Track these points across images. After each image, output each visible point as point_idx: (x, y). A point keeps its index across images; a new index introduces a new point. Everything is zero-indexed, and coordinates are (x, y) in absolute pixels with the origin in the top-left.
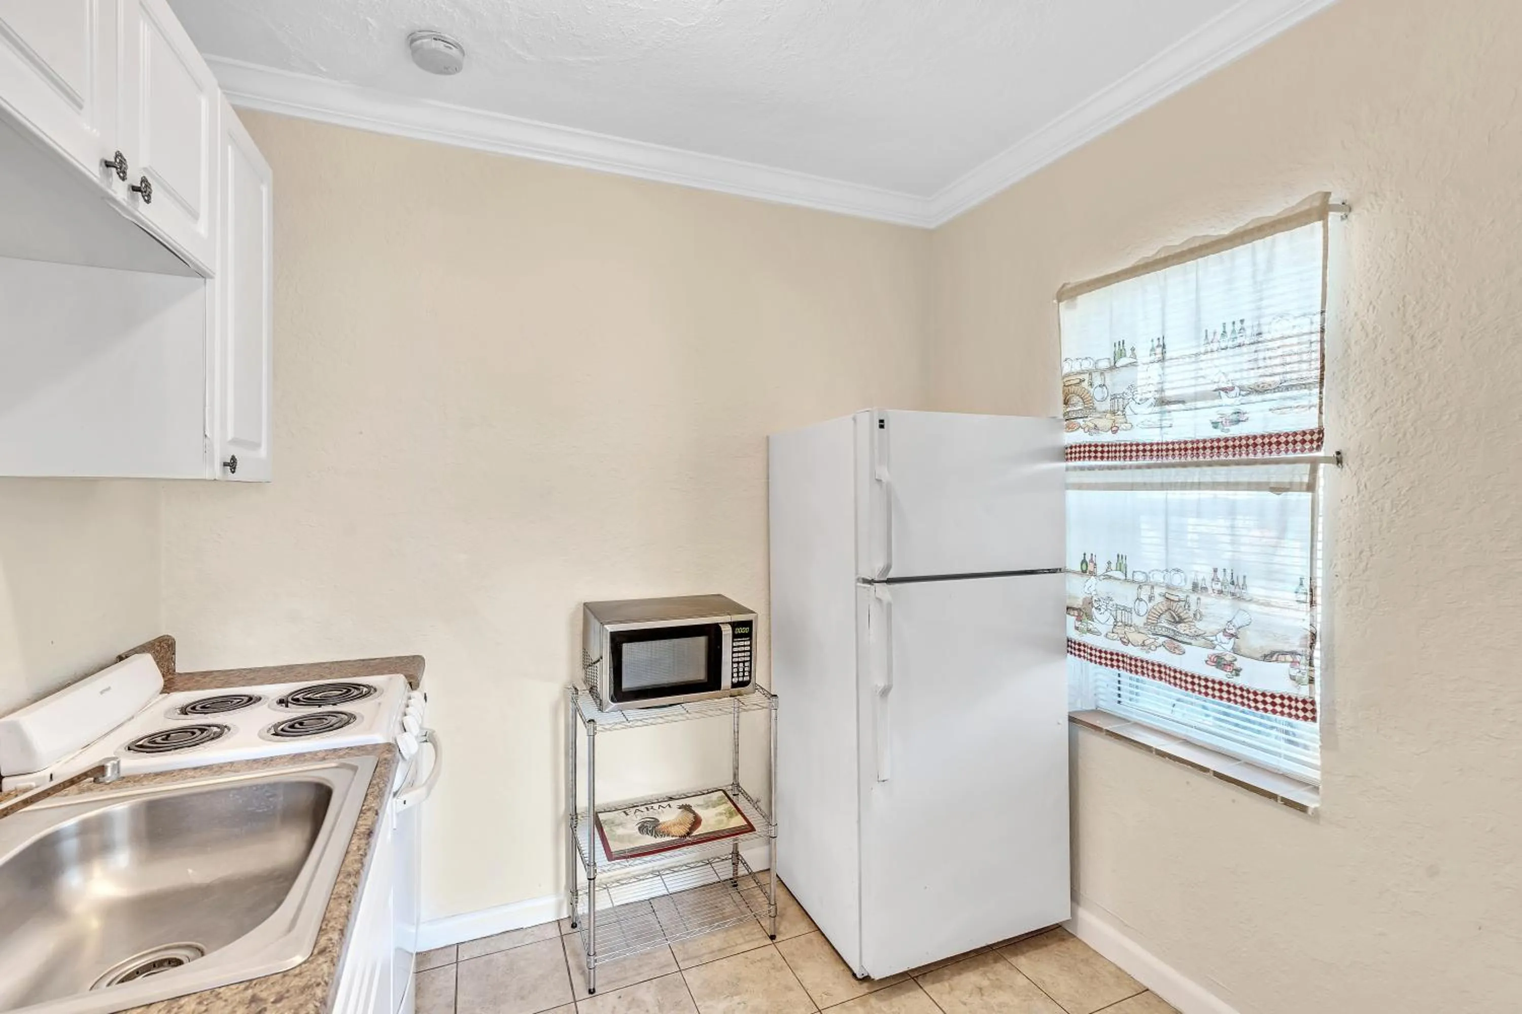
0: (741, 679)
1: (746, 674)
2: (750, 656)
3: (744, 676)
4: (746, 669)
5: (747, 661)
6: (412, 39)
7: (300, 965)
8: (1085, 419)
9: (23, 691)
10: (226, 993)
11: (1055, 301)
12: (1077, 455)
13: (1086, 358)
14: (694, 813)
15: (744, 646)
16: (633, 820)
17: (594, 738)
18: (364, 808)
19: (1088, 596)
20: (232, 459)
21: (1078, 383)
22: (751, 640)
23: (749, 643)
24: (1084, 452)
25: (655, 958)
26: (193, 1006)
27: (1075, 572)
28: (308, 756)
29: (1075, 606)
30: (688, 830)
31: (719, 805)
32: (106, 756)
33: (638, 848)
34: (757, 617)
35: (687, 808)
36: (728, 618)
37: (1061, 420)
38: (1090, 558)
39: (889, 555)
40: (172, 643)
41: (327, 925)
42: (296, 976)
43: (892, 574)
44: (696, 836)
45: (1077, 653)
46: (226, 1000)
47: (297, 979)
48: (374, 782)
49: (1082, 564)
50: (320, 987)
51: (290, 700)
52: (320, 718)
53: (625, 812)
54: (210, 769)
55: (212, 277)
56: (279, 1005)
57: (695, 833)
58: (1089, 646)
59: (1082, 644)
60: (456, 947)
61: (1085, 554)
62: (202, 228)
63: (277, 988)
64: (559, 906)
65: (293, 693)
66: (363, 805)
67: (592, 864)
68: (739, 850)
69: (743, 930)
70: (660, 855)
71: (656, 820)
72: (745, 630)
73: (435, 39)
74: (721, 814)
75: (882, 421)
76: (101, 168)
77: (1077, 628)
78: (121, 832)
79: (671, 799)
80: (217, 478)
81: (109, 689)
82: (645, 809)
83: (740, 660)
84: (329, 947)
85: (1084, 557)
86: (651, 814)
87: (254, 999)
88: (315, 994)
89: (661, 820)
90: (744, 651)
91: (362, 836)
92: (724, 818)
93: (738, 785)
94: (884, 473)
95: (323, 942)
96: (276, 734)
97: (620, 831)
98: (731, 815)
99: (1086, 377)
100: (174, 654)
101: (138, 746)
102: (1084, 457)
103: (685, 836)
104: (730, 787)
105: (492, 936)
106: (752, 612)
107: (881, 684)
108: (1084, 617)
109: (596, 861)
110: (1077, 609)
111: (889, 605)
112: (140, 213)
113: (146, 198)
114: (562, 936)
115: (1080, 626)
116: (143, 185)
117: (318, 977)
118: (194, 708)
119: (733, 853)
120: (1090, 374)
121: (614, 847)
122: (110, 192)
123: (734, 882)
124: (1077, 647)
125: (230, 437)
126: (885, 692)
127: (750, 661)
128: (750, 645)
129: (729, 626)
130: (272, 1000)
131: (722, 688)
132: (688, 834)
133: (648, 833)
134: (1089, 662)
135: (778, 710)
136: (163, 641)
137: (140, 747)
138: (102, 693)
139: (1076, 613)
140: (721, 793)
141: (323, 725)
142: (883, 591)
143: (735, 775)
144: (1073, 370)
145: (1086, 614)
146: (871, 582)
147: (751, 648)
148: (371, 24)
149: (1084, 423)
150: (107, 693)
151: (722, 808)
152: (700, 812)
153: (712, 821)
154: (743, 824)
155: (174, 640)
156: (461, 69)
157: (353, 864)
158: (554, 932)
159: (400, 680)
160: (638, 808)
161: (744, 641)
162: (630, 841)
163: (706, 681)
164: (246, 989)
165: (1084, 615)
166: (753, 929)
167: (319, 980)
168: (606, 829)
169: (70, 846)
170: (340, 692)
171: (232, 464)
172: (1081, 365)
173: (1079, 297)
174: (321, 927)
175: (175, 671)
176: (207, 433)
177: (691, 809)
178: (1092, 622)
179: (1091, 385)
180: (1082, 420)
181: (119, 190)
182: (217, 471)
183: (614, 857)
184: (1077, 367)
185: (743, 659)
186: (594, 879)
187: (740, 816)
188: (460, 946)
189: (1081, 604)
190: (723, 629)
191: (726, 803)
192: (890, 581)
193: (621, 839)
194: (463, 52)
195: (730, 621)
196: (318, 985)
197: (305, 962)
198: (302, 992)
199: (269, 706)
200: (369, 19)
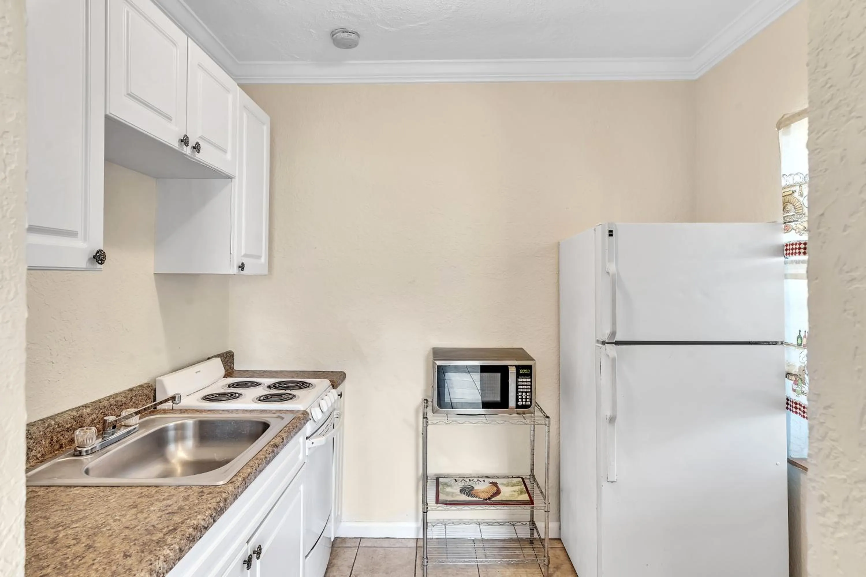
0: (524, 403)
1: (528, 400)
2: (531, 389)
3: (526, 401)
4: (528, 397)
5: (528, 392)
6: (333, 34)
7: (222, 485)
8: (797, 223)
9: (168, 368)
10: (194, 488)
11: (776, 129)
12: (791, 251)
13: (797, 174)
14: (498, 487)
15: (526, 382)
16: (459, 485)
17: (427, 428)
18: (278, 435)
19: (801, 364)
20: (242, 264)
21: (792, 194)
22: (531, 378)
23: (530, 380)
24: (796, 249)
25: (467, 572)
26: (182, 489)
27: (794, 345)
28: (268, 411)
29: (793, 372)
30: (490, 496)
31: (516, 486)
32: (176, 393)
33: (457, 501)
34: (536, 364)
35: (495, 484)
36: (515, 363)
37: (781, 224)
38: (804, 335)
39: (614, 324)
40: (232, 355)
41: (238, 474)
42: (218, 488)
43: (618, 338)
44: (494, 500)
45: (794, 410)
46: (193, 490)
47: (219, 489)
48: (288, 426)
49: (797, 339)
50: (225, 494)
51: (272, 386)
52: (280, 395)
53: (455, 480)
54: (228, 411)
55: (234, 178)
56: (208, 495)
57: (493, 499)
58: (803, 406)
59: (798, 403)
60: (360, 539)
61: (800, 331)
62: (229, 156)
63: (211, 490)
64: (418, 529)
65: (275, 383)
66: (278, 434)
67: (425, 503)
68: (535, 520)
69: (528, 570)
70: (468, 507)
71: (473, 487)
72: (527, 371)
73: (343, 32)
74: (515, 491)
75: (611, 231)
76: (179, 143)
77: (794, 390)
78: (190, 432)
79: (487, 477)
80: (235, 273)
81: (199, 371)
82: (468, 480)
83: (523, 390)
84: (235, 482)
85: (800, 333)
86: (471, 483)
87: (202, 492)
88: (222, 495)
89: (476, 488)
90: (526, 385)
91: (271, 445)
92: (516, 494)
93: (534, 476)
94: (612, 268)
95: (234, 479)
96: (259, 400)
97: (449, 489)
98: (521, 493)
99: (797, 188)
100: (233, 360)
101: (206, 398)
102: (796, 253)
103: (487, 499)
104: (529, 477)
105: (379, 538)
106: (533, 360)
107: (609, 414)
108: (800, 381)
109: (428, 502)
110: (795, 375)
111: (614, 360)
112: (197, 157)
113: (198, 151)
114: (417, 547)
115: (797, 389)
116: (197, 146)
117: (226, 490)
118: (233, 385)
119: (530, 521)
120: (800, 186)
121: (442, 497)
122: (183, 152)
123: (531, 541)
124: (794, 405)
125: (243, 254)
126: (612, 420)
127: (531, 392)
128: (531, 382)
129: (515, 367)
130: (207, 493)
131: (509, 408)
132: (489, 499)
133: (465, 494)
134: (802, 418)
135: (550, 427)
136: (228, 353)
137: (208, 398)
138: (196, 373)
139: (794, 378)
140: (520, 479)
141: (280, 398)
142: (612, 350)
143: (532, 470)
144: (788, 183)
145: (801, 379)
146: (604, 343)
147: (531, 383)
148: (313, 32)
149: (795, 225)
150: (198, 373)
151: (517, 488)
152: (500, 487)
153: (507, 495)
154: (527, 499)
155: (233, 353)
156: (358, 44)
157: (261, 455)
158: (413, 544)
159: (327, 382)
160: (464, 479)
161: (526, 378)
162: (452, 496)
163: (500, 402)
164: (201, 488)
165: (800, 380)
166: (535, 571)
167: (226, 491)
168: (441, 487)
169: (171, 434)
170: (294, 385)
171: (242, 267)
172: (793, 180)
173: (792, 125)
174: (236, 474)
175: (233, 368)
176: (232, 252)
177: (497, 486)
178: (804, 386)
179: (801, 195)
180: (794, 223)
181: (188, 150)
182: (234, 270)
183: (440, 502)
184: (790, 182)
185: (525, 390)
186: (426, 512)
187: (527, 495)
188: (362, 539)
189: (798, 370)
190: (510, 369)
191: (521, 485)
192: (617, 343)
193: (448, 494)
194: (358, 35)
195: (516, 364)
196: (225, 492)
197: (224, 484)
198: (218, 493)
199: (263, 388)
200: (311, 30)
